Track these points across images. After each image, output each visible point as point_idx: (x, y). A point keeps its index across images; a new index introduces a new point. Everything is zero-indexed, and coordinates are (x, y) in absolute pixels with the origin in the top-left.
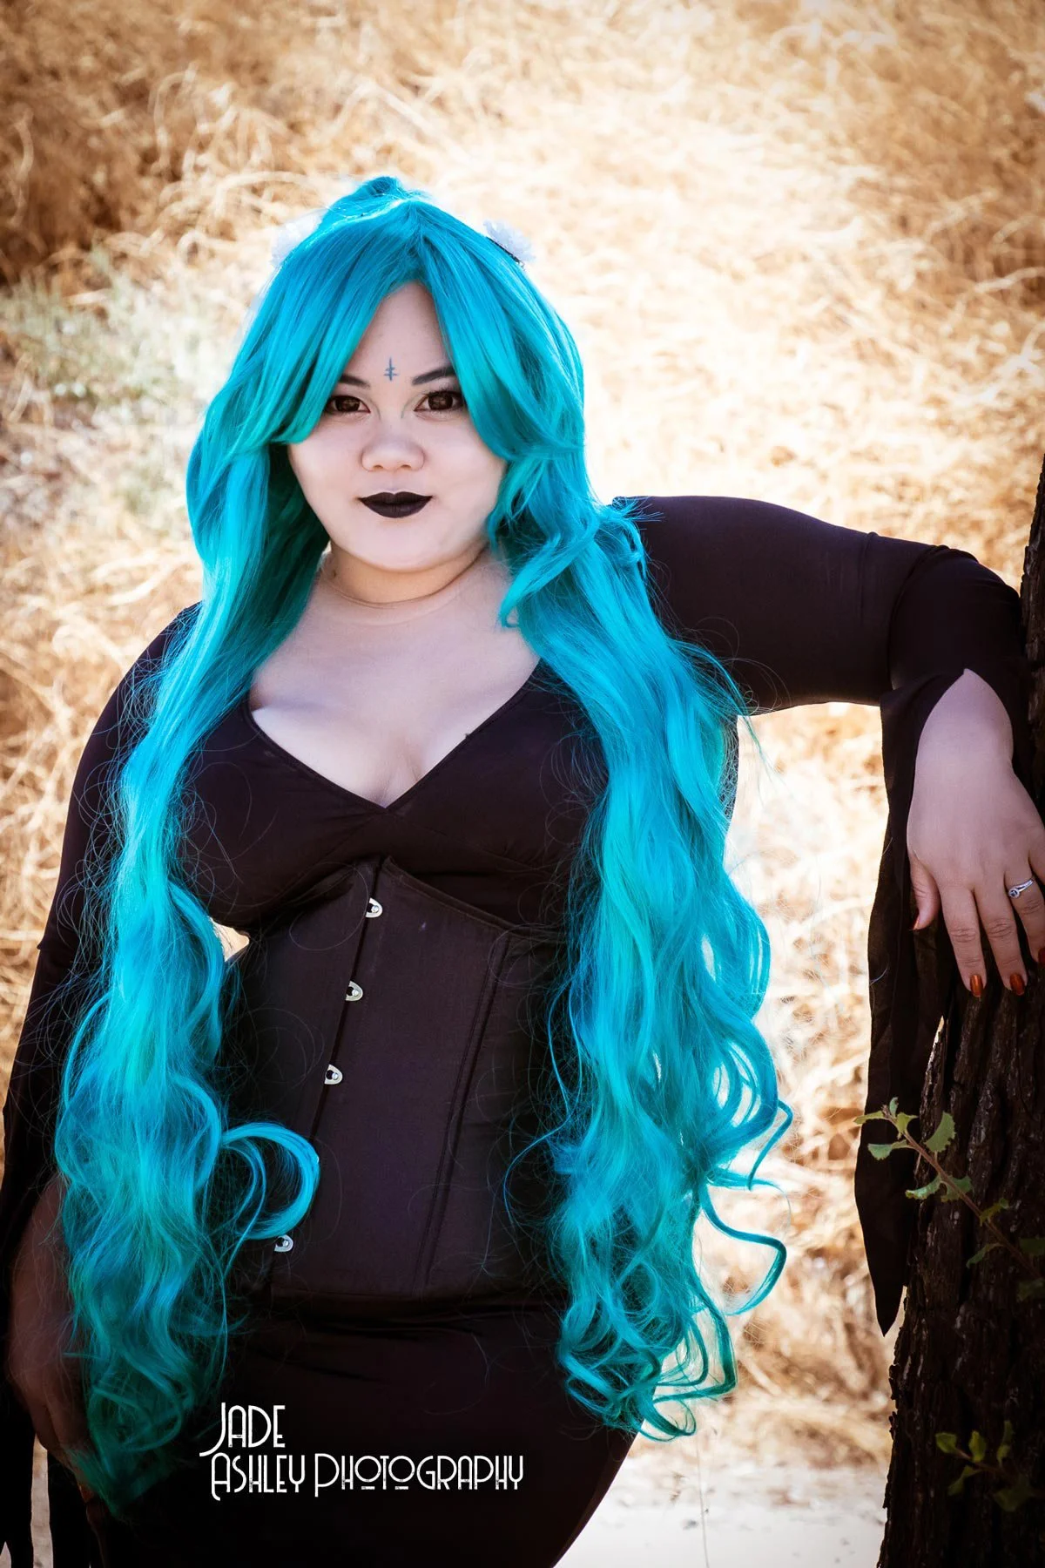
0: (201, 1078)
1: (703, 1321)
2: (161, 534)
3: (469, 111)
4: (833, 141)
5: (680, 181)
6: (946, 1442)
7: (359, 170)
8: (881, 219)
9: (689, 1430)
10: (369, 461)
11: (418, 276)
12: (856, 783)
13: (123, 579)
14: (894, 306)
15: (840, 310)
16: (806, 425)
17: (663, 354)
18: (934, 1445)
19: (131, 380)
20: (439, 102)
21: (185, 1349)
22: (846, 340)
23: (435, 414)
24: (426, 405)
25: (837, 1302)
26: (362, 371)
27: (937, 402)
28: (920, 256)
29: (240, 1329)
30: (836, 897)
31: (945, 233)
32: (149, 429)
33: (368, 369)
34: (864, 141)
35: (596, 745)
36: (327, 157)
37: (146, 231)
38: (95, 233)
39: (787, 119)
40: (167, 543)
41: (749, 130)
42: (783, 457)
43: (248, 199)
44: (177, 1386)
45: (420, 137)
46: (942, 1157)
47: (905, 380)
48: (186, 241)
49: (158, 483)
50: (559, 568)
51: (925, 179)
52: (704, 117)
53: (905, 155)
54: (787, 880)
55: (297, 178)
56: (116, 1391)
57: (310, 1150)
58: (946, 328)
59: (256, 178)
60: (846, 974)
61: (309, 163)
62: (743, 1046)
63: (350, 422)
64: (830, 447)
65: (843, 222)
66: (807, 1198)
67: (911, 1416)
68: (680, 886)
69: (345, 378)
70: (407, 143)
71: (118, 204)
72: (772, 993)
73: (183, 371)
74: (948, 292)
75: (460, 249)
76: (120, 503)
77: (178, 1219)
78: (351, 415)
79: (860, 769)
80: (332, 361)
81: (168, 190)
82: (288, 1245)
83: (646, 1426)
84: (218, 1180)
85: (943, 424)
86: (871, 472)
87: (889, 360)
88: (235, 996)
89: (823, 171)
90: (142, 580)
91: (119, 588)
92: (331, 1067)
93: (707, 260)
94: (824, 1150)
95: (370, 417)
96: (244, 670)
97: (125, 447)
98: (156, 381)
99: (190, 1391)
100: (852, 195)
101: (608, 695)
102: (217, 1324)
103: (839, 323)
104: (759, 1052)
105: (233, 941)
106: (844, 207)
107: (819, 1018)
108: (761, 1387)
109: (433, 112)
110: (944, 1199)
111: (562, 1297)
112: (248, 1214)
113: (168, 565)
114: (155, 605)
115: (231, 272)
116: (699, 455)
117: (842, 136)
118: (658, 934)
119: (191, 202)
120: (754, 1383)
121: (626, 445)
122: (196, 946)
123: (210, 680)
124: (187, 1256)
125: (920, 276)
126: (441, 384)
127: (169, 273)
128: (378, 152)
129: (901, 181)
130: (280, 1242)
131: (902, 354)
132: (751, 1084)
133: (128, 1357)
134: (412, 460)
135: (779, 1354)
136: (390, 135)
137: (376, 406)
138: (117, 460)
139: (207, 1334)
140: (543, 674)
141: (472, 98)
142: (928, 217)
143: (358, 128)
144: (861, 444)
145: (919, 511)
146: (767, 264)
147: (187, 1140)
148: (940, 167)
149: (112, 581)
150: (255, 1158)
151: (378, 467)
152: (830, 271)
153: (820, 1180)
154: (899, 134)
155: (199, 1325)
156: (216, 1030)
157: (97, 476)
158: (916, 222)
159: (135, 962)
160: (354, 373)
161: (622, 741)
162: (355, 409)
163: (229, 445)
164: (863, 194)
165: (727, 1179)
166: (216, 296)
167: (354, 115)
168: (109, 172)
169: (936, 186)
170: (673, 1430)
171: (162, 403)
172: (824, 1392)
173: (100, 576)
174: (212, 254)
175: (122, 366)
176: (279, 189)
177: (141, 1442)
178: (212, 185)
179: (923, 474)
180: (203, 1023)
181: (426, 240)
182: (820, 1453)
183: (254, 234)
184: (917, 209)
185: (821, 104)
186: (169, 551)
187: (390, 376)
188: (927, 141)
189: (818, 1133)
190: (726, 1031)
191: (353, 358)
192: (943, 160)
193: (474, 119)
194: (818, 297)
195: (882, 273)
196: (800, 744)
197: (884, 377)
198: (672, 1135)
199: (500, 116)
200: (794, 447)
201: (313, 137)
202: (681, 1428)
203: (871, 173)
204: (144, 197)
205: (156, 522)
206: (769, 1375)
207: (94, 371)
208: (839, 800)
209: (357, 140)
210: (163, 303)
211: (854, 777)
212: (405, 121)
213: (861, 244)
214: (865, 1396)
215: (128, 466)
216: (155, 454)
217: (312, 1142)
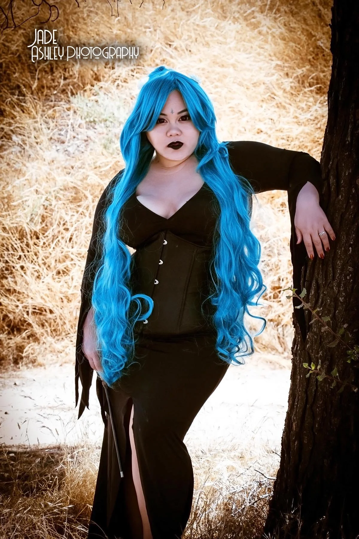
0: (126, 285)
1: (246, 337)
2: (112, 154)
3: (183, 50)
4: (270, 55)
5: (233, 66)
6: (305, 365)
7: (157, 65)
8: (282, 74)
9: (244, 363)
10: (169, 134)
11: (177, 88)
12: (279, 209)
13: (103, 165)
14: (285, 95)
15: (273, 96)
16: (265, 124)
17: (230, 108)
18: (302, 365)
19: (104, 117)
20: (176, 48)
21: (124, 348)
22: (274, 103)
23: (183, 121)
24: (181, 120)
25: (276, 332)
26: (166, 112)
27: (296, 117)
28: (291, 82)
29: (137, 342)
30: (275, 237)
31: (297, 77)
32: (109, 129)
33: (167, 111)
34: (278, 55)
35: (218, 203)
36: (149, 62)
37: (106, 81)
38: (95, 82)
39: (259, 50)
40: (114, 156)
41: (250, 53)
42: (260, 132)
43: (131, 73)
44: (123, 357)
45: (171, 57)
46: (303, 298)
47: (288, 113)
48: (116, 84)
49: (111, 141)
50: (210, 158)
51: (292, 64)
52: (239, 50)
53: (287, 58)
54: (262, 233)
55: (143, 68)
56: (108, 358)
57: (151, 300)
58: (298, 99)
59: (132, 68)
60: (277, 255)
61: (145, 64)
62: (254, 272)
63: (163, 125)
64: (271, 129)
65: (273, 75)
66: (268, 307)
67: (297, 358)
68: (239, 236)
69: (162, 114)
70: (168, 58)
71: (100, 75)
72: (261, 260)
73: (116, 115)
74: (298, 91)
75: (186, 82)
76: (102, 147)
77: (122, 318)
78: (163, 124)
79: (279, 206)
80: (158, 111)
81: (112, 71)
82: (146, 322)
83: (233, 362)
84: (130, 308)
85: (298, 123)
86: (281, 134)
87: (284, 108)
88: (133, 265)
89: (268, 63)
90: (108, 165)
91: (103, 167)
92: (156, 280)
93: (240, 84)
94: (272, 296)
95: (168, 123)
96: (135, 186)
97: (103, 133)
98: (110, 117)
99: (126, 358)
100: (275, 68)
101: (221, 191)
102: (132, 342)
103: (272, 99)
104: (258, 273)
105: (132, 251)
106: (274, 71)
107: (271, 265)
108: (259, 352)
109: (174, 51)
110: (304, 308)
111: (215, 334)
112: (137, 315)
113: (114, 161)
114: (111, 171)
115: (127, 91)
116: (240, 131)
117: (272, 54)
118: (234, 248)
119: (117, 74)
120: (257, 351)
121: (222, 130)
122: (124, 254)
123: (127, 189)
124: (124, 326)
125: (291, 87)
126: (184, 114)
127: (112, 91)
128: (161, 61)
129: (286, 65)
130: (145, 321)
131: (287, 106)
132: (256, 280)
133: (111, 350)
134: (179, 133)
135: (262, 344)
136: (164, 56)
137: (169, 121)
138: (101, 136)
139: (129, 344)
140: (205, 185)
141: (184, 47)
142: (293, 73)
143: (156, 55)
144: (278, 128)
145: (293, 143)
146: (255, 85)
147: (123, 299)
148: (295, 61)
149: (101, 165)
150: (139, 302)
151: (171, 135)
152: (271, 86)
153: (272, 304)
154: (285, 54)
155: (127, 342)
156: (129, 274)
157: (97, 140)
158: (290, 74)
159: (110, 258)
160: (163, 113)
161: (224, 202)
162: (163, 122)
163: (131, 133)
164: (278, 68)
165: (251, 304)
166: (124, 96)
167: (155, 52)
168: (98, 68)
169: (295, 66)
170: (239, 363)
171: (111, 122)
172: (273, 352)
173: (98, 164)
174: (122, 86)
175: (102, 114)
176: (138, 70)
177: (115, 370)
178: (122, 70)
179: (293, 135)
180: (126, 272)
181: (178, 80)
182: (273, 367)
183: (132, 81)
184: (290, 72)
185: (267, 46)
186: (114, 158)
187: (172, 113)
188: (293, 55)
189: (271, 292)
190: (250, 269)
191: (163, 109)
192: (296, 59)
193: (185, 53)
194: (268, 93)
195: (282, 87)
196: (265, 200)
197: (284, 112)
198: (238, 293)
199: (190, 51)
200: (263, 130)
201: (146, 58)
202: (241, 362)
203: (279, 63)
204: (106, 73)
205: (111, 151)
206: (260, 349)
207: (95, 115)
208: (275, 214)
209: (156, 58)
210: (111, 98)
211: (278, 208)
212: (168, 53)
213: (277, 80)
214: (283, 353)
215: (104, 138)
216: (110, 135)
217: (152, 298)
